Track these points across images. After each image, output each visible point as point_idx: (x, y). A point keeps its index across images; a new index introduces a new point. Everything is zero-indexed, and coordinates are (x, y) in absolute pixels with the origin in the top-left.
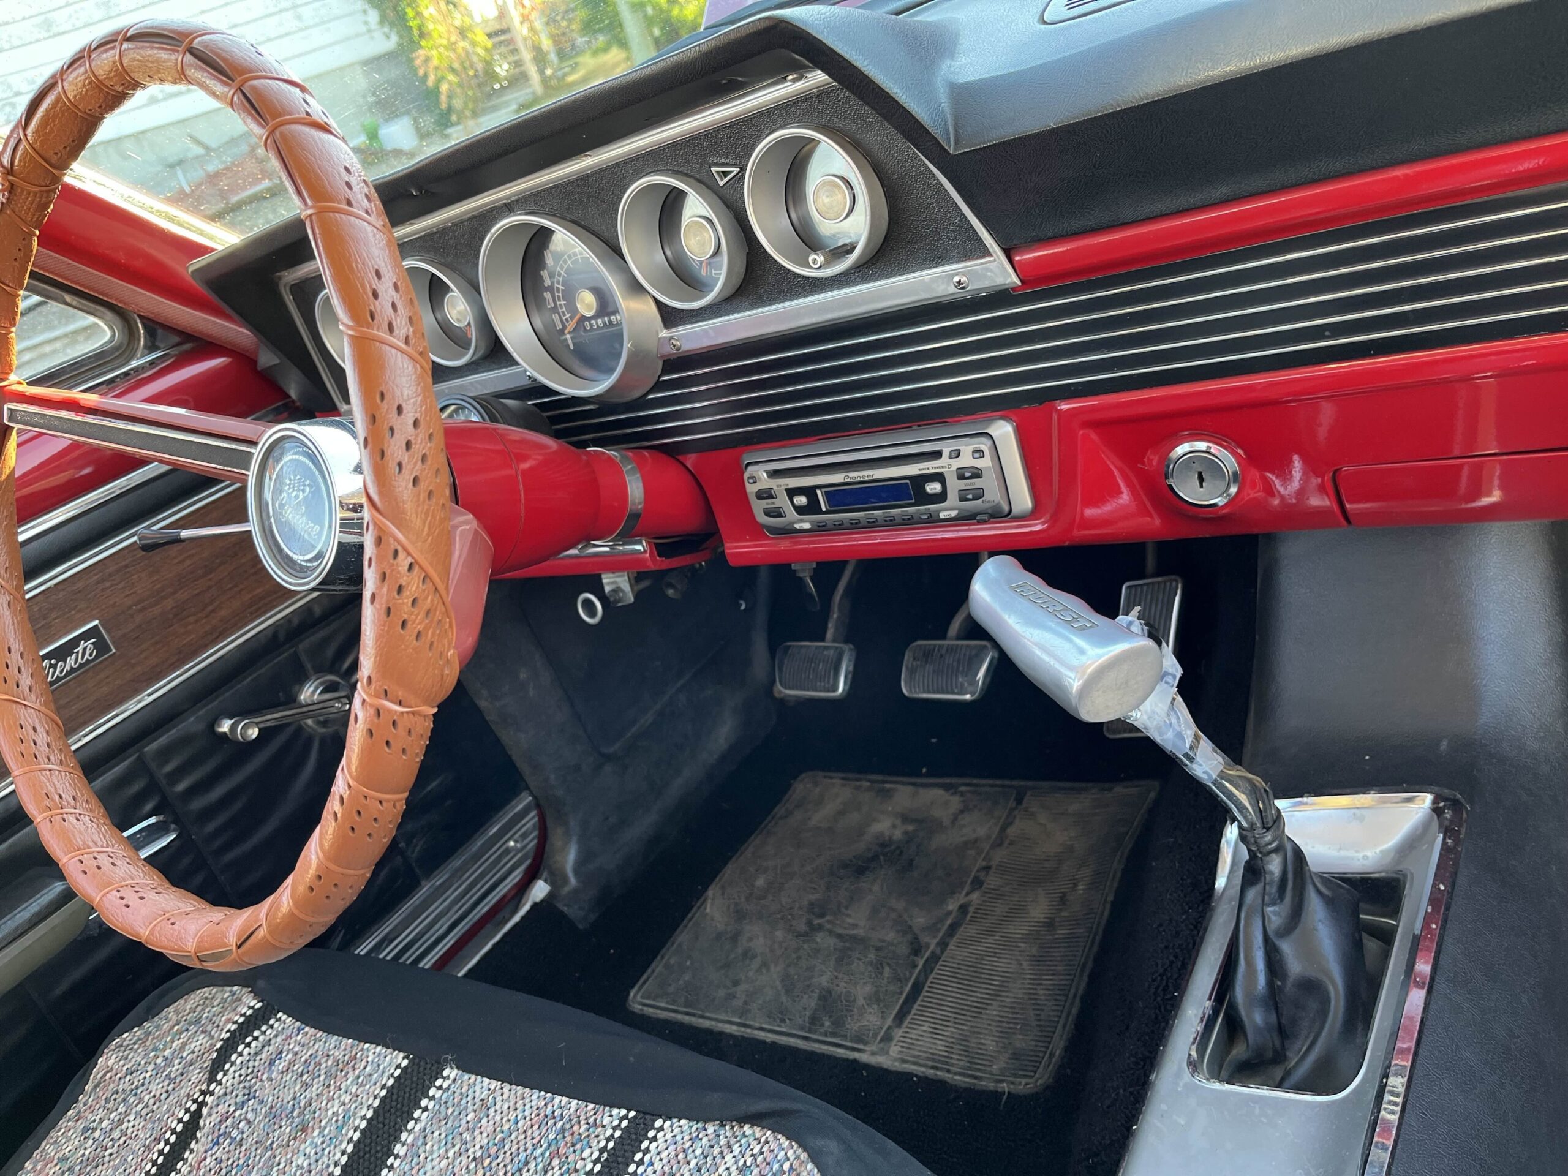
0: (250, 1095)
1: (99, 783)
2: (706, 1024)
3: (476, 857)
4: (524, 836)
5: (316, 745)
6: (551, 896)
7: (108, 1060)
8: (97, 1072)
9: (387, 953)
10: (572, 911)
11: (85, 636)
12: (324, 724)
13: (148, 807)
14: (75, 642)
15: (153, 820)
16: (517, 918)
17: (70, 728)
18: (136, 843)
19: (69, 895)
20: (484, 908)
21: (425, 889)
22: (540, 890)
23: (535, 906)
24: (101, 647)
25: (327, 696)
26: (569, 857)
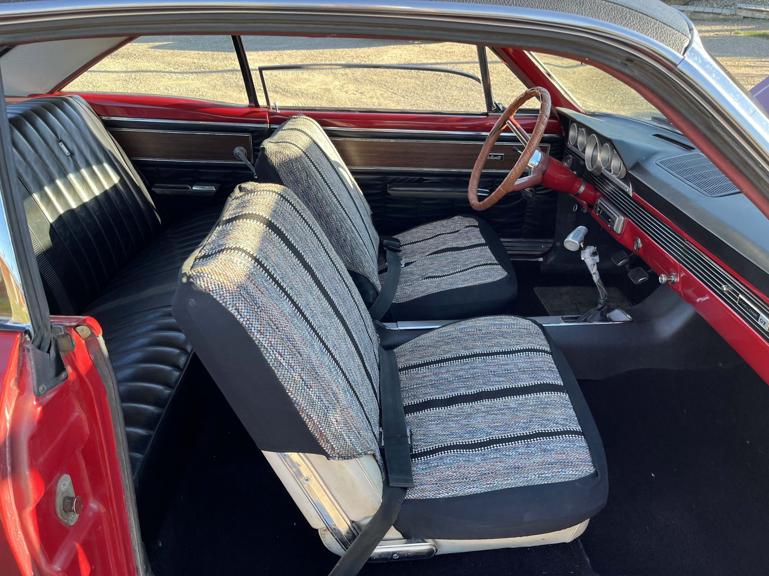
0: (467, 233)
1: (481, 179)
2: (540, 299)
3: (534, 242)
4: (546, 247)
5: (521, 199)
6: (541, 262)
7: (456, 217)
8: (454, 218)
9: (504, 244)
10: (542, 267)
11: (500, 155)
12: (526, 196)
13: (489, 188)
14: (498, 155)
15: (488, 191)
16: (532, 260)
17: (484, 168)
18: (478, 191)
19: (467, 192)
20: (528, 253)
21: (521, 240)
22: (541, 259)
23: (537, 261)
24: (501, 159)
25: (529, 192)
26: (551, 259)
